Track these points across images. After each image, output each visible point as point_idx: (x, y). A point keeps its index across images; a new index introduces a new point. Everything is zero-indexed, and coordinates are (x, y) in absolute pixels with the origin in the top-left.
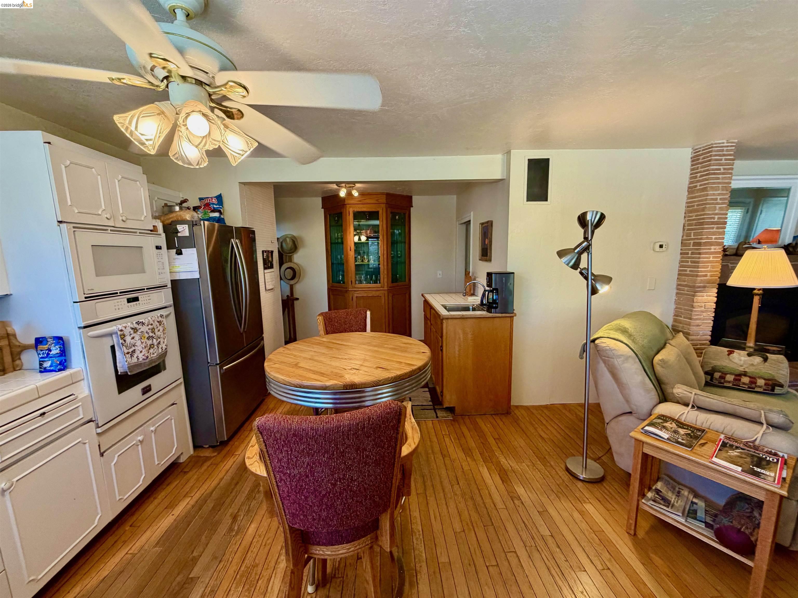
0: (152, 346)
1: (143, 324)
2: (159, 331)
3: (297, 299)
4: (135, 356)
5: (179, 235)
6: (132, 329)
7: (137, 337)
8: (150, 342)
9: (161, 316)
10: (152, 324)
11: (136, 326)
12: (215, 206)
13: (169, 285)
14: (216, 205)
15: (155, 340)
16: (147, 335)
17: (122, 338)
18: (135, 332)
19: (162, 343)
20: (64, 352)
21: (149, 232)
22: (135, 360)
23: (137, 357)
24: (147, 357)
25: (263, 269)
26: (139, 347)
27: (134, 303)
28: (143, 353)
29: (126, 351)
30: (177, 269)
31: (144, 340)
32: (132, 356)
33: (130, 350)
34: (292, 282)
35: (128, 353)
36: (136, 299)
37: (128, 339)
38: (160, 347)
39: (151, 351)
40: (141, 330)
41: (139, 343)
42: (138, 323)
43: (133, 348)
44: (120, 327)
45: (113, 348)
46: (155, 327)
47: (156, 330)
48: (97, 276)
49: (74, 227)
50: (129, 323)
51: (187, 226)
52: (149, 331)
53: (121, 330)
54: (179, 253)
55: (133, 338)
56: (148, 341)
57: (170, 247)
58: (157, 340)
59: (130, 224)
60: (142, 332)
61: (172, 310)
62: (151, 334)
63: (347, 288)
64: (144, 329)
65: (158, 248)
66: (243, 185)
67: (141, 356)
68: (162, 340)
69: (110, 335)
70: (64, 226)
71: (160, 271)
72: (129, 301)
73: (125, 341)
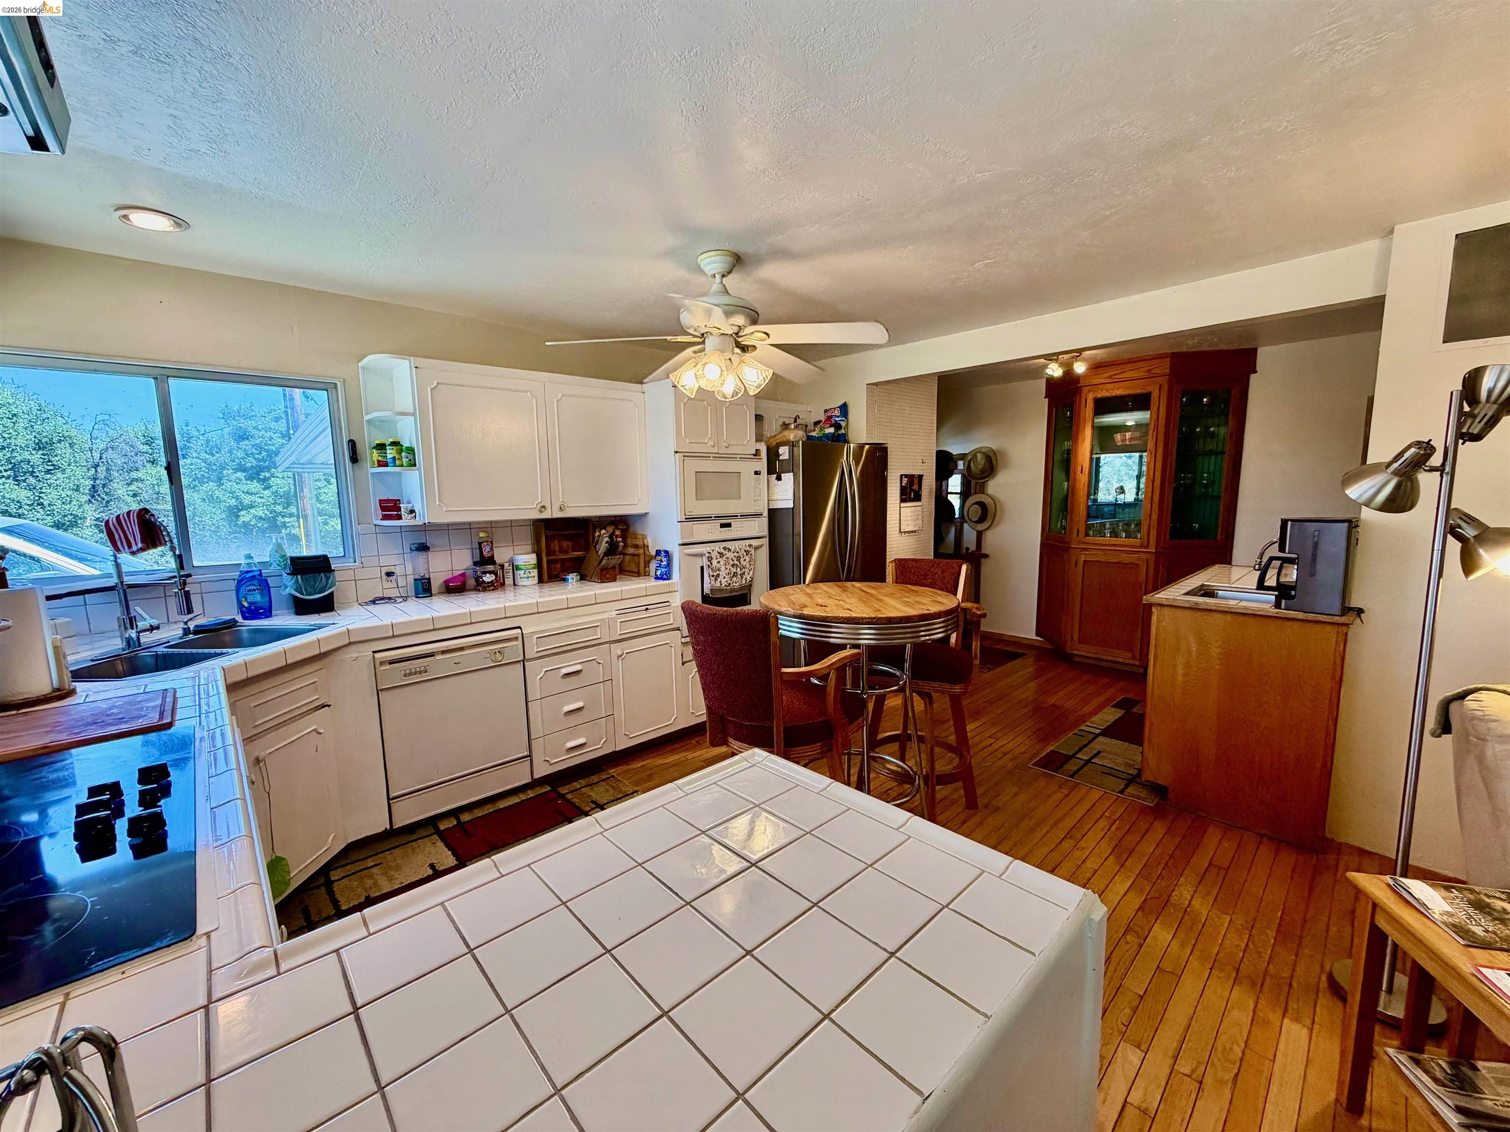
0: (735, 575)
1: (729, 550)
2: (745, 560)
3: (986, 556)
4: (719, 580)
5: (781, 458)
6: (719, 553)
7: (722, 562)
8: (733, 570)
9: (750, 546)
10: (738, 552)
11: (722, 551)
12: (837, 419)
13: (766, 514)
14: (838, 417)
15: (739, 569)
16: (732, 563)
17: (709, 561)
18: (721, 557)
19: (746, 573)
20: (669, 565)
21: (752, 457)
22: (718, 584)
23: (720, 582)
24: (730, 584)
25: (898, 501)
26: (723, 573)
27: (727, 529)
28: (726, 580)
29: (711, 574)
30: (775, 497)
31: (729, 567)
32: (716, 580)
33: (715, 574)
34: (980, 527)
35: (713, 576)
36: (729, 525)
37: (714, 562)
38: (744, 578)
39: (734, 579)
40: (727, 556)
41: (723, 568)
42: (725, 548)
43: (718, 572)
44: (709, 550)
45: (702, 568)
46: (741, 556)
47: (742, 559)
48: (697, 500)
49: (684, 456)
50: (718, 547)
51: (787, 447)
52: (734, 559)
53: (709, 553)
54: (779, 478)
55: (719, 562)
56: (732, 568)
57: (770, 472)
58: (741, 570)
59: (732, 450)
60: (727, 558)
61: (766, 541)
62: (736, 562)
63: (1068, 543)
64: (730, 555)
65: (756, 473)
66: (875, 387)
67: (723, 581)
68: (747, 571)
69: (701, 555)
70: (677, 455)
71: (756, 498)
72: (723, 526)
73: (711, 563)
